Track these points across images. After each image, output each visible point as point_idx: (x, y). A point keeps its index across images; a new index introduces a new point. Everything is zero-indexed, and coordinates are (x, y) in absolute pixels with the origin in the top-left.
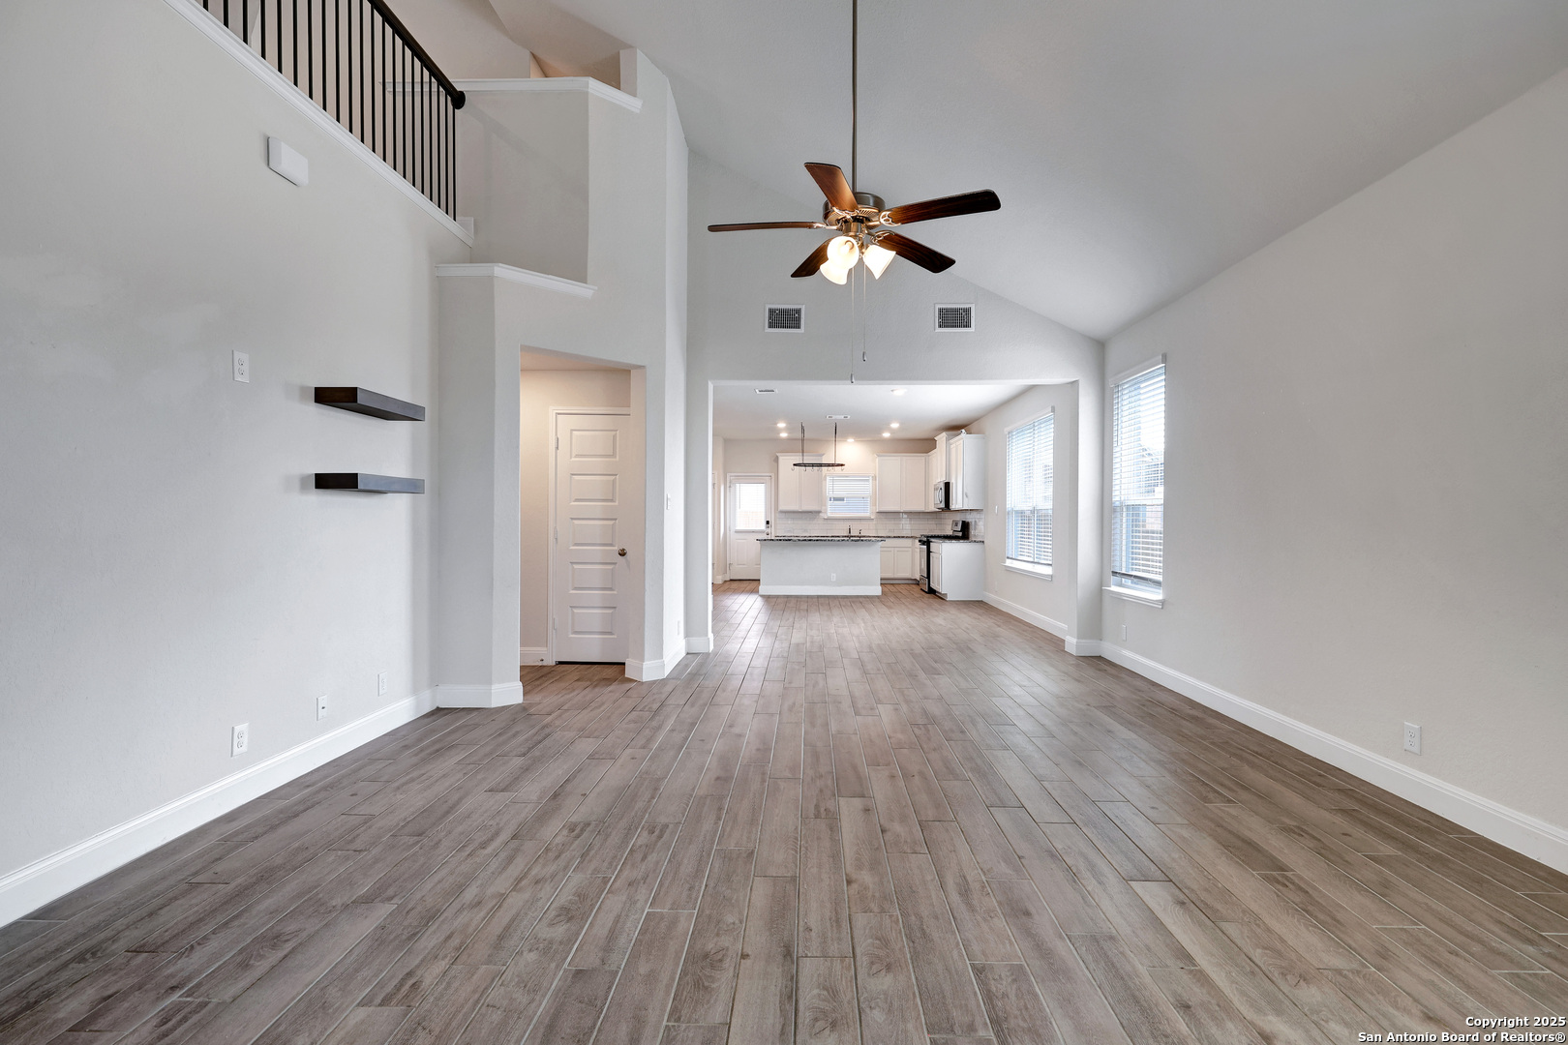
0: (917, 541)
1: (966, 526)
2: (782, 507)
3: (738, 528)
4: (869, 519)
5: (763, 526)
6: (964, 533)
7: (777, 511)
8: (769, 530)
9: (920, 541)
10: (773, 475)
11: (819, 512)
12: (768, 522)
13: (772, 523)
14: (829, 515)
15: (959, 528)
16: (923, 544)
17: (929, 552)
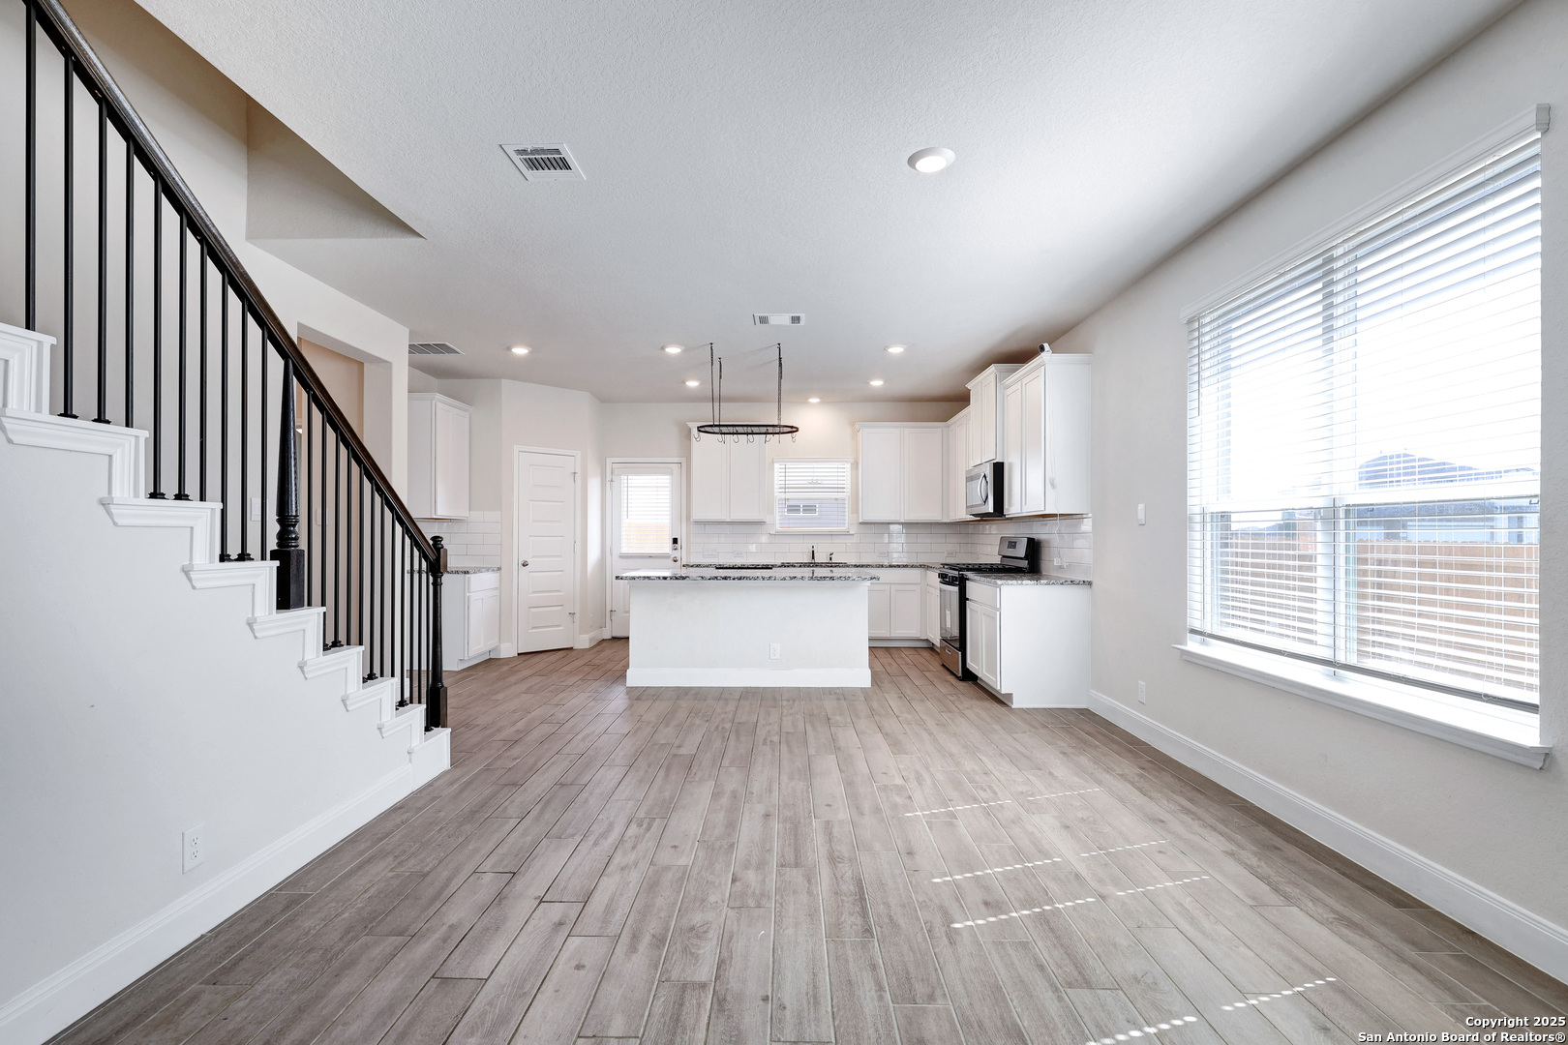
0: (933, 577)
1: (1034, 548)
2: (697, 515)
3: (625, 550)
4: (847, 534)
5: (667, 548)
6: (1030, 562)
7: (691, 522)
8: (677, 554)
9: (943, 576)
10: (684, 460)
11: (761, 523)
12: (675, 541)
13: (683, 541)
14: (778, 528)
15: (1021, 551)
16: (951, 583)
17: (963, 599)
